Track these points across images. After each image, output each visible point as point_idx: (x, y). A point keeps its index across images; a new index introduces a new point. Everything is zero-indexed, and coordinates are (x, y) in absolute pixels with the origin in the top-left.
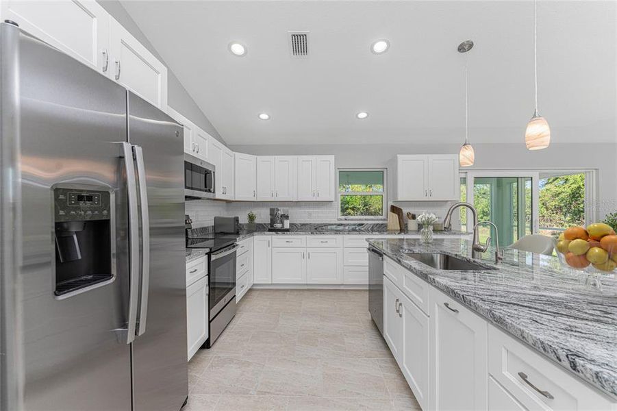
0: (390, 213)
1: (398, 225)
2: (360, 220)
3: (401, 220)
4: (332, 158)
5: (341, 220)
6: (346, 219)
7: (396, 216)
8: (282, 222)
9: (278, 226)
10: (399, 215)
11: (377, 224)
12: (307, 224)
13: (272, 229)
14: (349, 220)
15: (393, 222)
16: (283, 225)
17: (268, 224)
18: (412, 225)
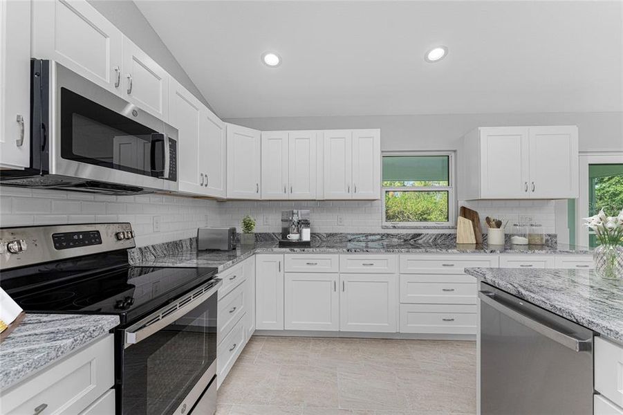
0: (461, 219)
1: (473, 236)
2: (416, 228)
3: (477, 229)
4: (376, 133)
5: (387, 228)
6: (394, 227)
7: (469, 223)
8: (299, 232)
9: (293, 237)
10: (473, 221)
11: (442, 235)
12: (336, 234)
13: (285, 244)
14: (399, 228)
15: (465, 231)
16: (301, 236)
17: (279, 234)
18: (495, 236)
